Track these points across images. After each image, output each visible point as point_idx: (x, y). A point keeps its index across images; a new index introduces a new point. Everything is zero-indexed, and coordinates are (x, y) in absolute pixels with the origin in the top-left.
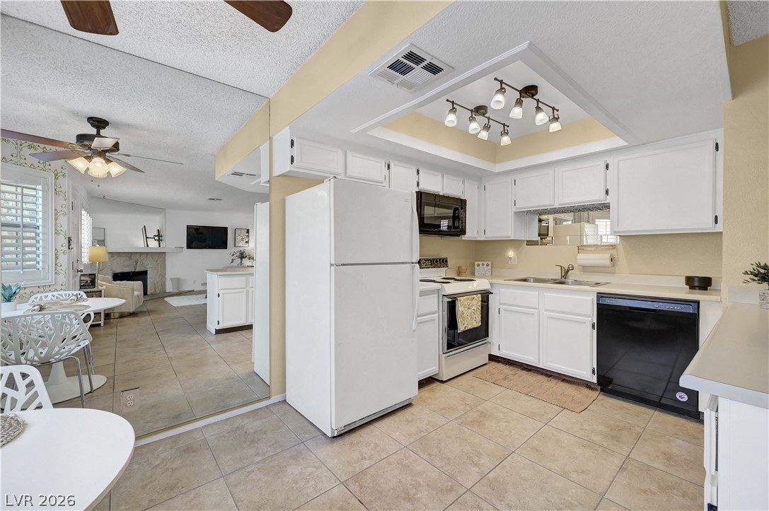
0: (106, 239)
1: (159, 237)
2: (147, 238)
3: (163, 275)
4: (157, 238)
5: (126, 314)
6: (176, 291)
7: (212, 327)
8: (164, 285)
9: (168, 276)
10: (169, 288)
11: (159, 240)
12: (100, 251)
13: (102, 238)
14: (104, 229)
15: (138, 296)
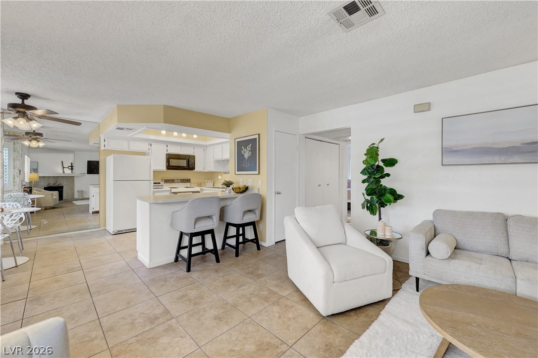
0: (39, 168)
1: (72, 168)
2: (63, 168)
3: (73, 189)
4: (70, 168)
5: (49, 208)
6: (81, 198)
7: (91, 211)
8: (73, 194)
9: (76, 189)
10: (76, 196)
11: (72, 169)
12: (35, 176)
13: (36, 168)
14: (38, 162)
15: (55, 199)
